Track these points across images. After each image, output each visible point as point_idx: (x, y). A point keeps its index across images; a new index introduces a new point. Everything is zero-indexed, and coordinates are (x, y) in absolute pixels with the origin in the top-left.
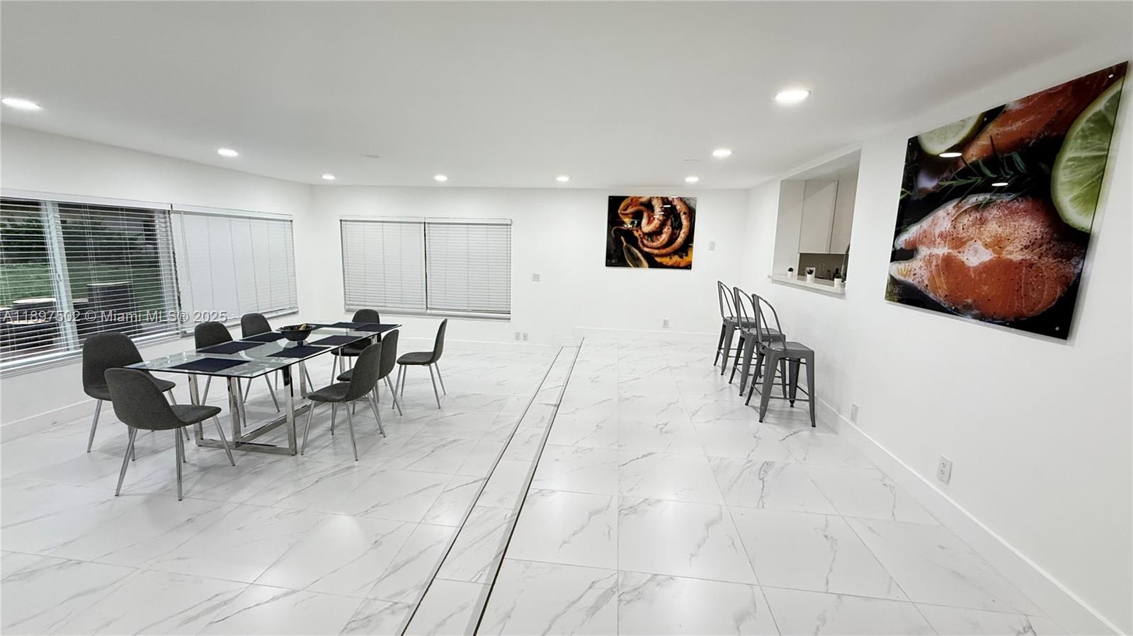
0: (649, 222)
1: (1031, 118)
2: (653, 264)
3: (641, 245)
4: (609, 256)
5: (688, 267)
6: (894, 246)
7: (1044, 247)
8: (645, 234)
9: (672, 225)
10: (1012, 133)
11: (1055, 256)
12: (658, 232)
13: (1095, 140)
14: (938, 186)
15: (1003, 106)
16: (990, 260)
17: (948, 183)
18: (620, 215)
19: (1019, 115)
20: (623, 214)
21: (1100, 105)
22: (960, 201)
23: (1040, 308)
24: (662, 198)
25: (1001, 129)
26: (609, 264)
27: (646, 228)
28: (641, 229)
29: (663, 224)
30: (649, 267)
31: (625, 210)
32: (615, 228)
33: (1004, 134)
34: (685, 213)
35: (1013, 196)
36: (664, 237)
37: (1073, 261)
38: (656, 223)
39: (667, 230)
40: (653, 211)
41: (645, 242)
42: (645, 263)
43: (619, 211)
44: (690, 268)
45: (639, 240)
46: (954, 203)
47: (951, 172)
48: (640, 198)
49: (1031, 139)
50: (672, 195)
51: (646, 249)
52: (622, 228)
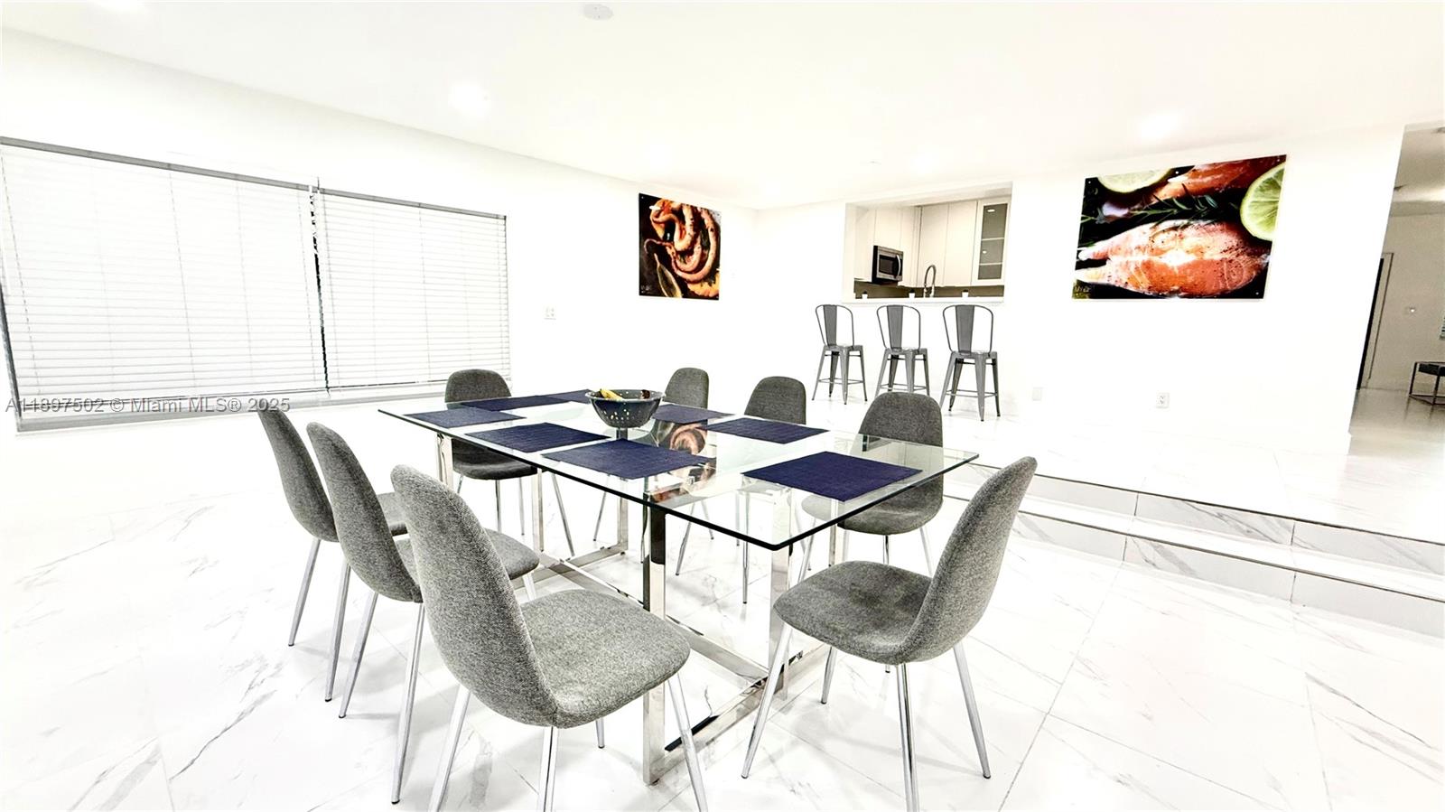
0: (681, 237)
1: (1219, 176)
2: (687, 294)
3: (673, 264)
4: (643, 282)
5: (716, 297)
6: (1078, 258)
7: (1240, 250)
8: (678, 252)
9: (701, 243)
10: (1203, 183)
11: (1249, 255)
12: (688, 252)
13: (1271, 192)
14: (1128, 214)
15: (1193, 167)
16: (1194, 261)
17: (1142, 212)
18: (653, 223)
19: (1206, 173)
20: (655, 222)
21: (1271, 174)
22: (1157, 225)
23: (1240, 285)
24: (692, 207)
25: (1193, 181)
26: (642, 293)
27: (680, 244)
28: (673, 245)
29: (693, 243)
30: (684, 297)
31: (657, 216)
32: (648, 240)
33: (1194, 183)
34: (712, 230)
35: (1209, 221)
36: (695, 259)
37: (1263, 256)
38: (687, 239)
39: (697, 249)
40: (684, 223)
41: (678, 262)
42: (678, 291)
43: (651, 218)
44: (717, 299)
45: (673, 260)
46: (1152, 225)
47: (1143, 205)
48: (672, 202)
49: (1220, 189)
50: (699, 206)
51: (679, 273)
52: (655, 241)
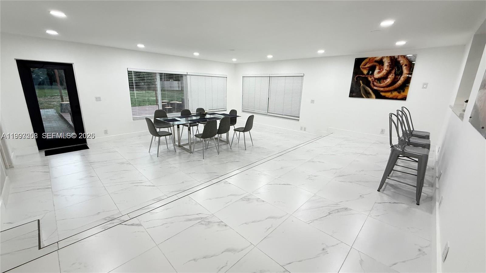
0: (379, 72)
2: (379, 97)
4: (351, 92)
5: (404, 99)
8: (375, 79)
9: (395, 73)
12: (383, 78)
20: (363, 68)
24: (390, 57)
26: (351, 96)
27: (377, 75)
28: (373, 76)
29: (389, 73)
30: (376, 98)
31: (365, 65)
32: (357, 76)
34: (406, 65)
36: (389, 81)
38: (385, 72)
39: (391, 76)
40: (383, 65)
41: (375, 83)
42: (374, 96)
45: (372, 83)
48: (375, 58)
51: (375, 88)
52: (361, 76)
